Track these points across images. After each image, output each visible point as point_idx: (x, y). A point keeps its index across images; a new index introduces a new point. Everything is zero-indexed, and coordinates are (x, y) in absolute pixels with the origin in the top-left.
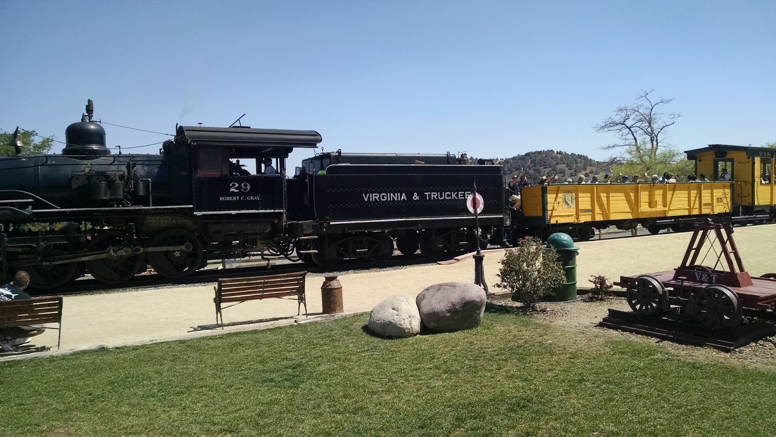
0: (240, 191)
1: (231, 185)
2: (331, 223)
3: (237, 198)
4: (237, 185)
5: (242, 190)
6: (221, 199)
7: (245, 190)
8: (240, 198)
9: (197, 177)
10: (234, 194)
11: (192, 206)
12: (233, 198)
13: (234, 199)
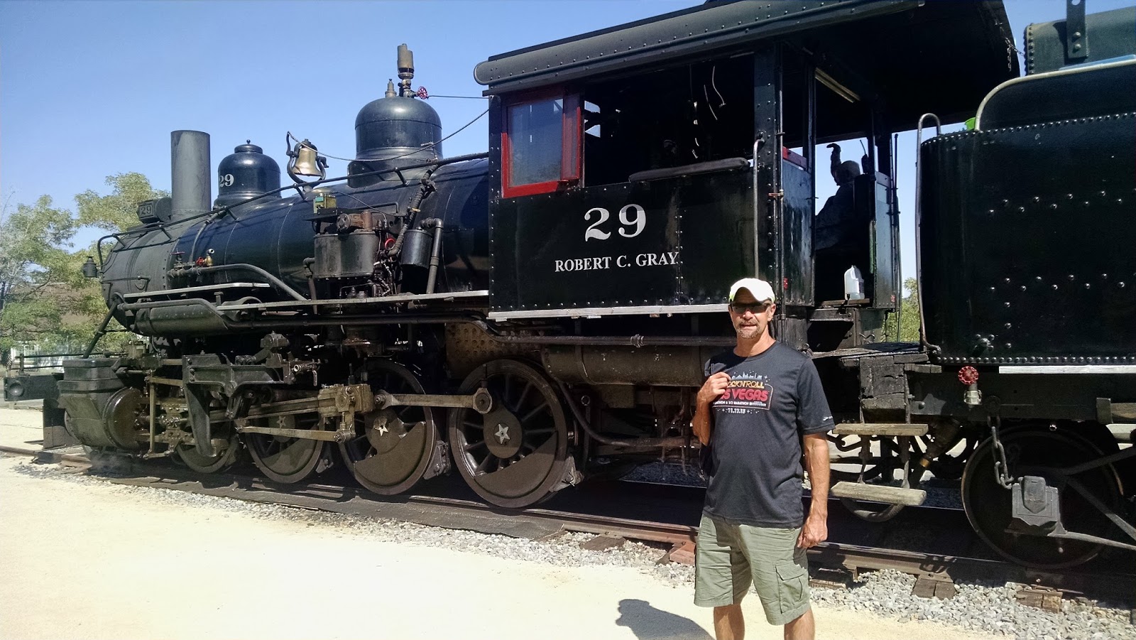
0: (615, 234)
1: (587, 217)
2: (1003, 370)
3: (603, 264)
4: (605, 215)
5: (621, 231)
6: (559, 266)
7: (631, 229)
8: (612, 263)
9: (501, 200)
10: (596, 248)
11: (485, 293)
12: (592, 264)
13: (597, 264)
